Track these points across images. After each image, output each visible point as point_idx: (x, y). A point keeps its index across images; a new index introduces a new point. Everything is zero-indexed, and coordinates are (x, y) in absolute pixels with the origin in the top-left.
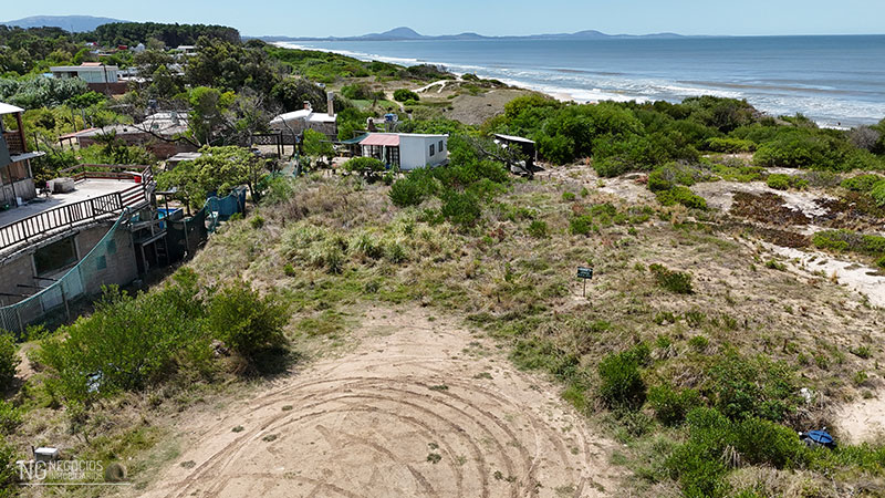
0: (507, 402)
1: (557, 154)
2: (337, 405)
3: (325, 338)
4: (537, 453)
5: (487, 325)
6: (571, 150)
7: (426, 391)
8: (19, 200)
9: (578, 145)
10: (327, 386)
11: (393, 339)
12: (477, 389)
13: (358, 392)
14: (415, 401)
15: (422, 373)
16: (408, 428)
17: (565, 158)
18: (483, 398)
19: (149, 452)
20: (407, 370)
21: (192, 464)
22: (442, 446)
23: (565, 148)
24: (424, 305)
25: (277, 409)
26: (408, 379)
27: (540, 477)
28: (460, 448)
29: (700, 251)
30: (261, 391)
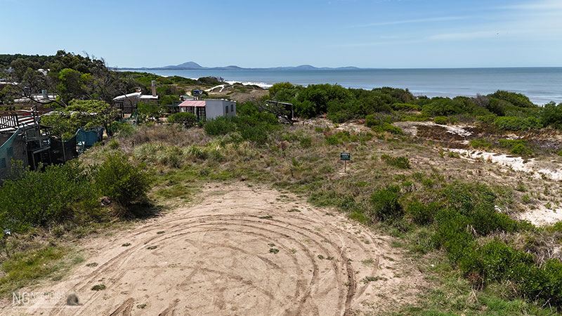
0: (314, 222)
1: (305, 112)
3: (178, 198)
4: (343, 245)
5: (288, 187)
6: (314, 109)
7: (258, 219)
9: (318, 107)
10: (188, 220)
11: (226, 196)
12: (292, 217)
13: (210, 222)
14: (252, 224)
15: (252, 211)
16: (251, 237)
17: (311, 115)
18: (297, 221)
21: (95, 264)
22: (278, 245)
23: (311, 108)
24: (243, 180)
25: (154, 233)
26: (244, 214)
27: (349, 256)
28: (291, 245)
29: (407, 151)
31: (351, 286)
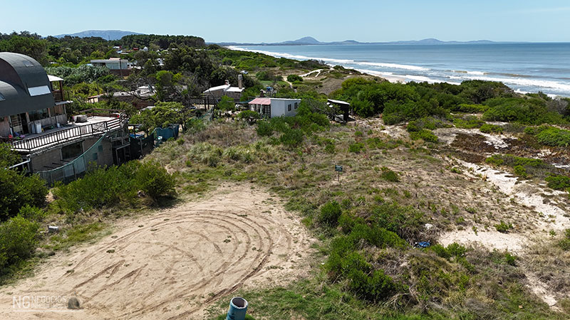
0: (273, 222)
1: (363, 111)
2: (190, 220)
3: (196, 194)
4: (277, 242)
5: (280, 191)
6: (372, 109)
8: (58, 125)
9: (376, 107)
11: (229, 196)
12: (261, 217)
13: (203, 215)
14: (229, 220)
17: (368, 114)
18: (262, 220)
19: (99, 232)
20: (230, 208)
21: (116, 237)
24: (252, 182)
25: (162, 220)
26: (229, 212)
27: (273, 251)
30: (157, 213)
31: (256, 270)
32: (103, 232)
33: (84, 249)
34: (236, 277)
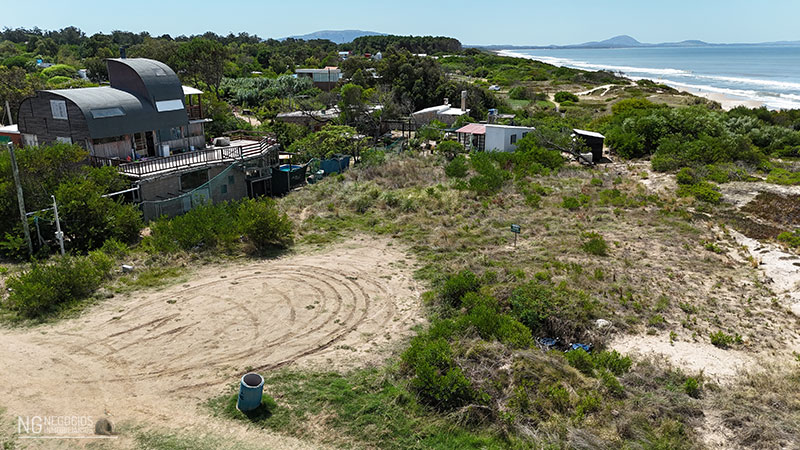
1: (627, 149)
2: (285, 276)
6: (641, 146)
7: (343, 278)
8: (193, 148)
9: (648, 142)
10: (290, 267)
13: (303, 272)
15: (350, 270)
16: (313, 293)
17: (634, 154)
19: (174, 278)
20: (342, 267)
22: (321, 304)
23: (635, 144)
24: (394, 237)
28: (331, 306)
29: (657, 231)
30: (252, 264)
31: (322, 347)
32: (179, 279)
33: (145, 295)
34: (291, 352)
